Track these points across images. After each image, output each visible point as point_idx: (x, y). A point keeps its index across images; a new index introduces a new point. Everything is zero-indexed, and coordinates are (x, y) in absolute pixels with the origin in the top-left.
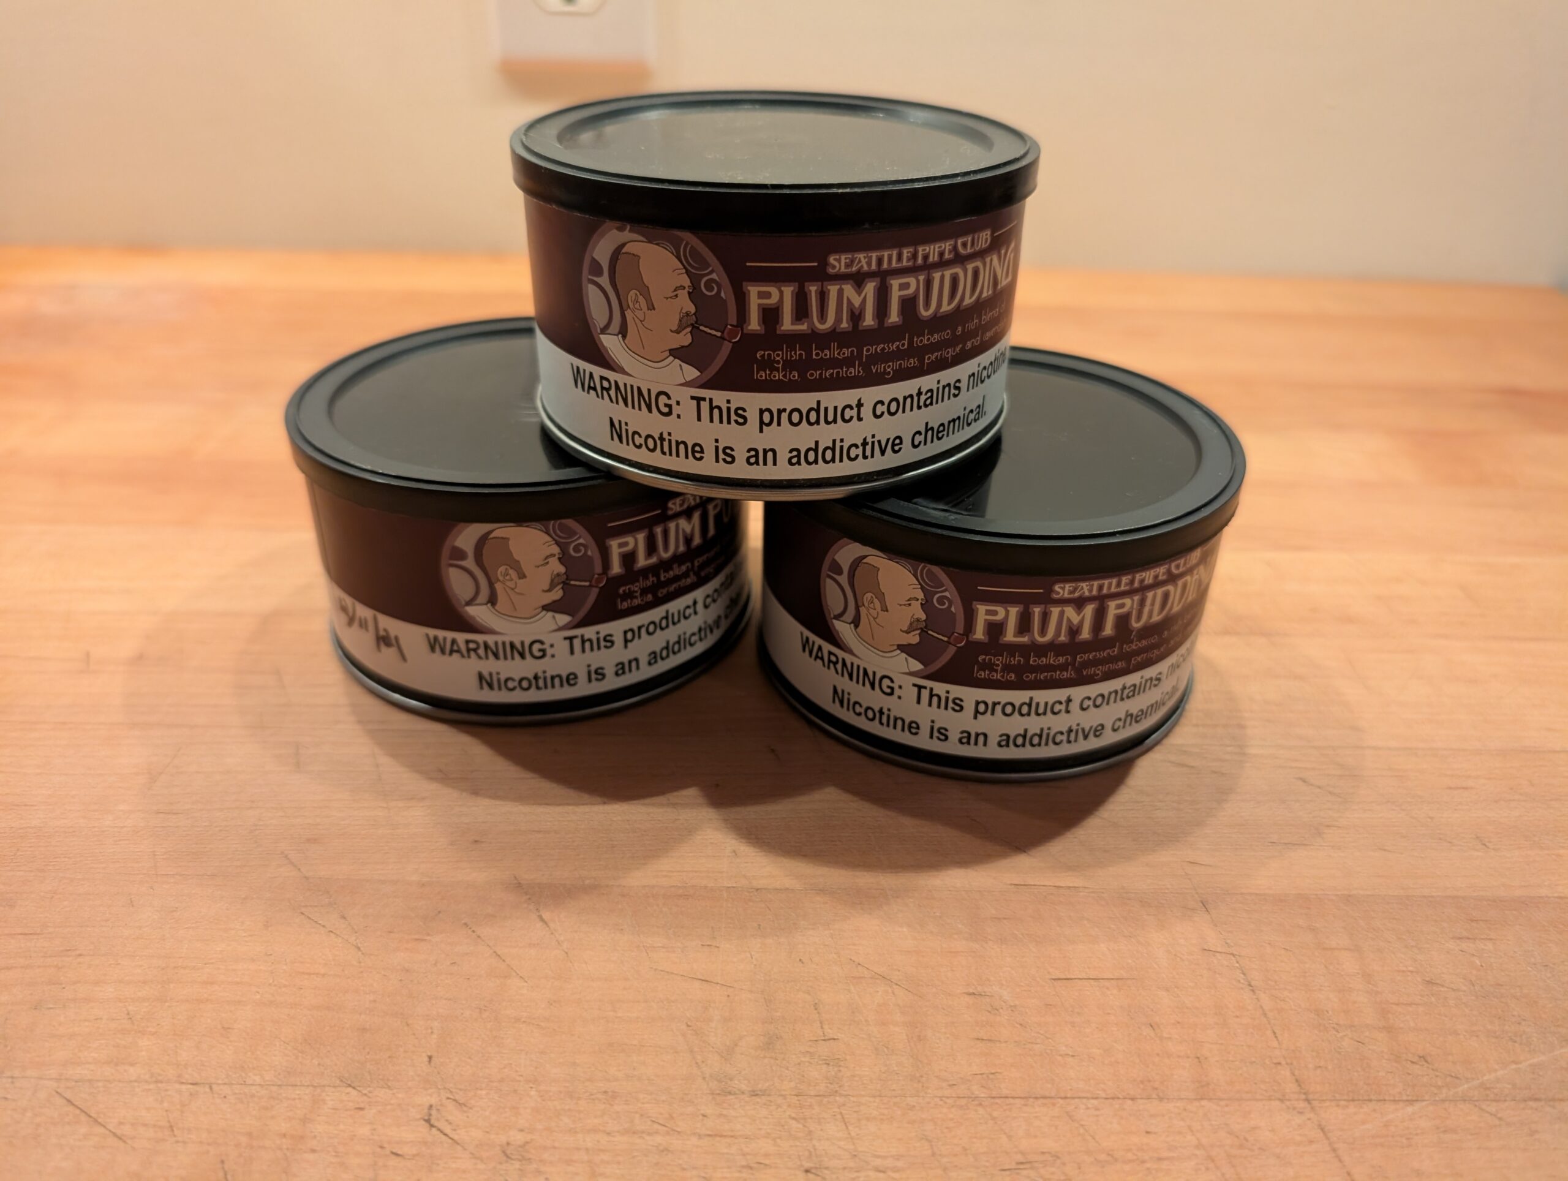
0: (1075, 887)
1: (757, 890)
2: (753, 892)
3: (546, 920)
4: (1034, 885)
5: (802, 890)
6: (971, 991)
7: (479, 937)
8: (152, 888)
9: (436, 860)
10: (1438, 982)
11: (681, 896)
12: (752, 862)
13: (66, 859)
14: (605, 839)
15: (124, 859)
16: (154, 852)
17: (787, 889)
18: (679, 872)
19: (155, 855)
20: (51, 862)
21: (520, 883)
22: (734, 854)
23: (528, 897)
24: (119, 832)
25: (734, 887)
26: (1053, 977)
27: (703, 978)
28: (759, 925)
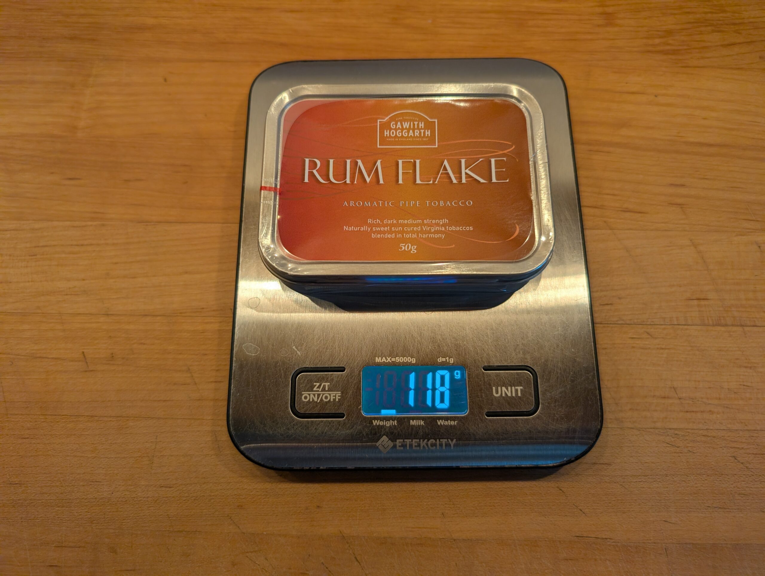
0: (606, 538)
1: (455, 540)
2: (452, 541)
3: (358, 560)
4: (586, 537)
5: (475, 540)
7: (330, 571)
8: (175, 540)
9: (301, 520)
11: (419, 544)
12: (451, 521)
13: (129, 521)
15: (156, 520)
16: (168, 515)
17: (469, 539)
18: (417, 528)
19: (169, 517)
20: (123, 522)
21: (343, 536)
22: (443, 516)
23: (348, 545)
24: (147, 501)
25: (443, 538)
28: (456, 564)
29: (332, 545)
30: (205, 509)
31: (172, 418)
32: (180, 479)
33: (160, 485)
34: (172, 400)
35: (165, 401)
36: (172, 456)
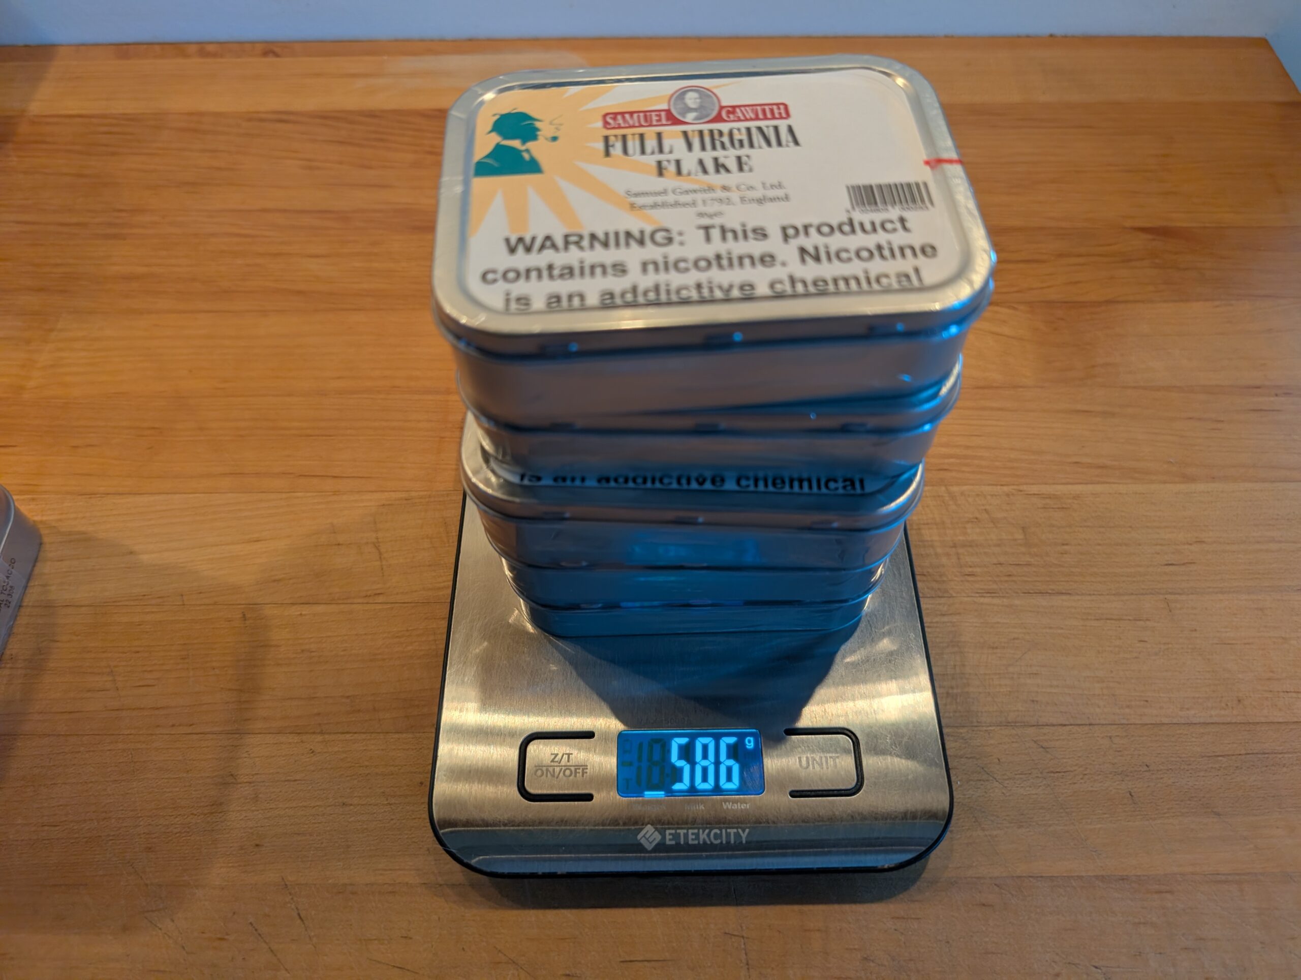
1: (441, 885)
2: (438, 887)
3: (302, 917)
6: (568, 972)
7: (260, 935)
9: (230, 865)
10: (871, 958)
11: (390, 892)
14: (343, 840)
18: (391, 870)
21: (286, 885)
22: (427, 852)
23: (291, 897)
26: (622, 960)
27: (400, 966)
28: (439, 919)
29: (269, 898)
30: (98, 854)
31: (77, 735)
32: (72, 815)
33: (43, 823)
34: (81, 712)
35: (70, 712)
36: (65, 784)
